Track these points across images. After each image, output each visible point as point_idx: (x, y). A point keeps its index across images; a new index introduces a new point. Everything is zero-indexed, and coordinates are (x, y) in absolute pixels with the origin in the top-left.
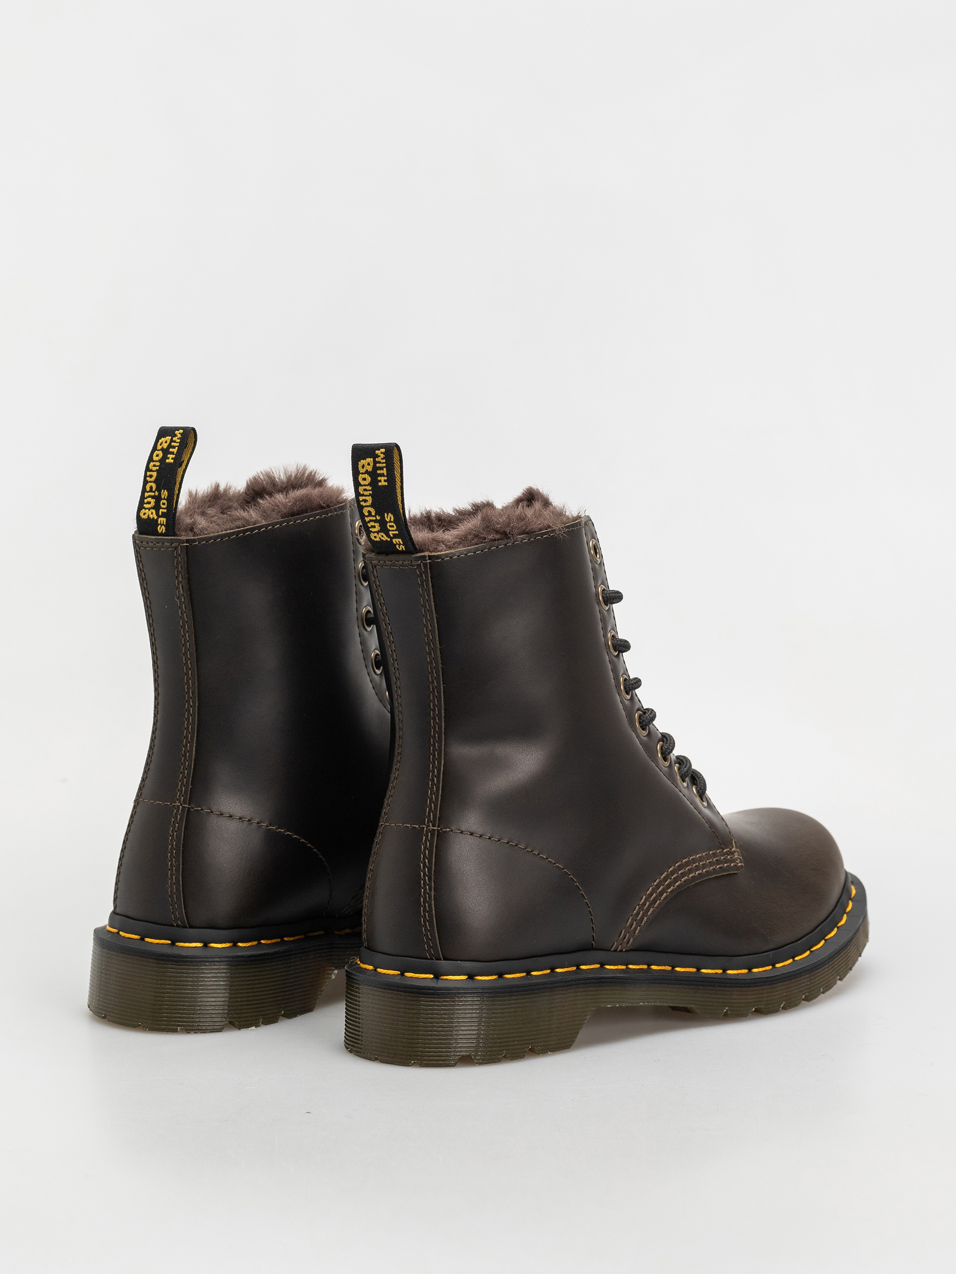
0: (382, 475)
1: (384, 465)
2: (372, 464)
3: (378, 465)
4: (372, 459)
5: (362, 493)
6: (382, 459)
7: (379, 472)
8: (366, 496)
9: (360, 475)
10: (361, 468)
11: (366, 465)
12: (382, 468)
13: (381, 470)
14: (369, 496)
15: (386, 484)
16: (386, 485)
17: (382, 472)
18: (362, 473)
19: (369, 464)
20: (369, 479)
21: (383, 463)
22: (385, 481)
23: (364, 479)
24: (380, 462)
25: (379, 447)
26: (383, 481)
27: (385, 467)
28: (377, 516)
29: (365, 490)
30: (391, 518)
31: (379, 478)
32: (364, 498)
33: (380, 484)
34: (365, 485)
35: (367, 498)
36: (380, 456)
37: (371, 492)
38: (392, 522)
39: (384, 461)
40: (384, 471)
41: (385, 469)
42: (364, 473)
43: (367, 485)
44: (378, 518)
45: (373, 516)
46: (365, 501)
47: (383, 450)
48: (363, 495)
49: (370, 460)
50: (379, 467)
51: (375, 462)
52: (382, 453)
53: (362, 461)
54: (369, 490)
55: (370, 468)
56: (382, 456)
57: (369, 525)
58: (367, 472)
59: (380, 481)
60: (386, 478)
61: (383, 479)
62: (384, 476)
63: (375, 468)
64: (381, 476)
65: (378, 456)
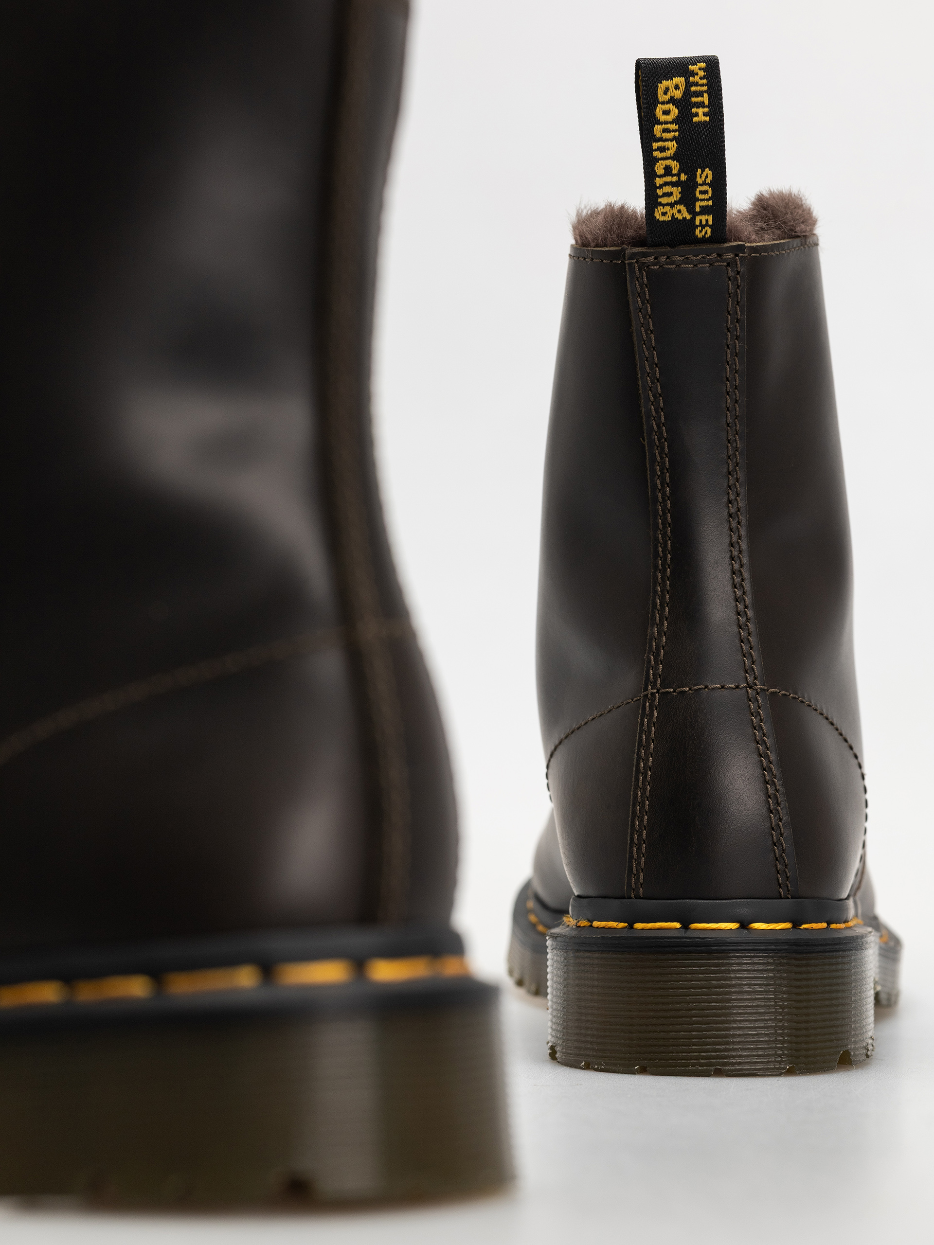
0: (701, 105)
1: (705, 88)
2: (682, 88)
3: (693, 88)
4: (683, 79)
5: (658, 135)
6: (701, 78)
7: (694, 99)
8: (667, 140)
9: (660, 106)
10: (662, 94)
11: (672, 88)
12: (700, 94)
13: (698, 97)
14: (671, 140)
15: (707, 119)
16: (706, 122)
17: (699, 99)
18: (663, 103)
19: (677, 87)
20: (675, 112)
21: (702, 85)
22: (705, 114)
23: (666, 113)
24: (696, 84)
25: (695, 60)
26: (701, 114)
27: (705, 92)
28: (682, 175)
29: (666, 131)
30: (707, 177)
31: (694, 110)
32: (661, 144)
33: (695, 119)
34: (666, 123)
35: (669, 144)
36: (697, 74)
37: (677, 134)
38: (708, 184)
39: (705, 81)
40: (705, 98)
41: (706, 96)
42: (668, 103)
43: (671, 123)
44: (683, 177)
45: (675, 175)
46: (662, 149)
47: (703, 65)
48: (661, 139)
49: (680, 80)
50: (695, 92)
51: (688, 84)
52: (700, 69)
53: (664, 82)
54: (674, 131)
55: (678, 94)
56: (701, 73)
57: (660, 192)
58: (672, 100)
59: (697, 115)
60: (707, 110)
61: (701, 111)
62: (704, 107)
63: (687, 94)
64: (698, 107)
65: (693, 74)
